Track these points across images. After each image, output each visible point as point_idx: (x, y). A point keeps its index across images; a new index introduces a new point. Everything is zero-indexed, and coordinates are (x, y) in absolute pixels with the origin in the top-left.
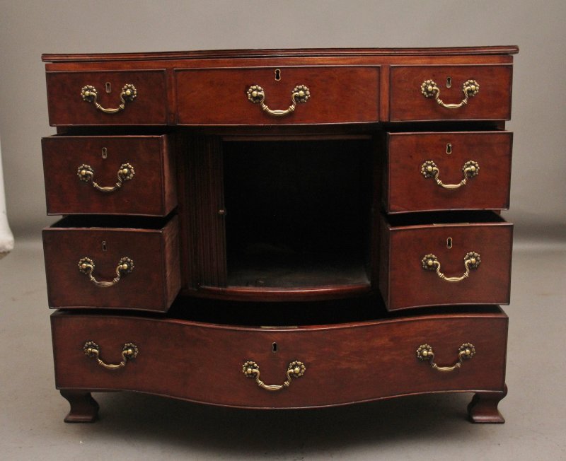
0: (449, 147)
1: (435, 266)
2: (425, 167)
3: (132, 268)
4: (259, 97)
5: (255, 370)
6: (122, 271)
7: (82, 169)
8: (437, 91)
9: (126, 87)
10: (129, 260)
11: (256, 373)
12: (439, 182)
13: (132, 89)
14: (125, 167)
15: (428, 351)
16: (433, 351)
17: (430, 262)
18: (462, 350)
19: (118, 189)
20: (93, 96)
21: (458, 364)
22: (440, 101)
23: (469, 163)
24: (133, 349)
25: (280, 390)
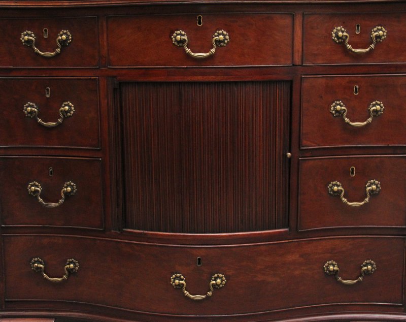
0: (356, 89)
1: (339, 192)
2: (334, 106)
3: (75, 191)
4: (182, 41)
5: (181, 282)
6: (66, 193)
7: (27, 107)
8: (346, 37)
9: (61, 32)
10: (72, 184)
11: (183, 284)
12: (347, 120)
13: (67, 35)
14: (66, 105)
15: (334, 267)
16: (338, 267)
17: (335, 188)
18: (365, 266)
19: (60, 125)
20: (32, 40)
21: (360, 278)
22: (349, 46)
23: (374, 103)
24: (74, 264)
25: (204, 299)
